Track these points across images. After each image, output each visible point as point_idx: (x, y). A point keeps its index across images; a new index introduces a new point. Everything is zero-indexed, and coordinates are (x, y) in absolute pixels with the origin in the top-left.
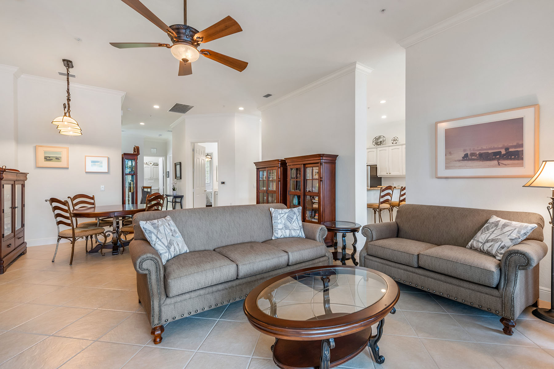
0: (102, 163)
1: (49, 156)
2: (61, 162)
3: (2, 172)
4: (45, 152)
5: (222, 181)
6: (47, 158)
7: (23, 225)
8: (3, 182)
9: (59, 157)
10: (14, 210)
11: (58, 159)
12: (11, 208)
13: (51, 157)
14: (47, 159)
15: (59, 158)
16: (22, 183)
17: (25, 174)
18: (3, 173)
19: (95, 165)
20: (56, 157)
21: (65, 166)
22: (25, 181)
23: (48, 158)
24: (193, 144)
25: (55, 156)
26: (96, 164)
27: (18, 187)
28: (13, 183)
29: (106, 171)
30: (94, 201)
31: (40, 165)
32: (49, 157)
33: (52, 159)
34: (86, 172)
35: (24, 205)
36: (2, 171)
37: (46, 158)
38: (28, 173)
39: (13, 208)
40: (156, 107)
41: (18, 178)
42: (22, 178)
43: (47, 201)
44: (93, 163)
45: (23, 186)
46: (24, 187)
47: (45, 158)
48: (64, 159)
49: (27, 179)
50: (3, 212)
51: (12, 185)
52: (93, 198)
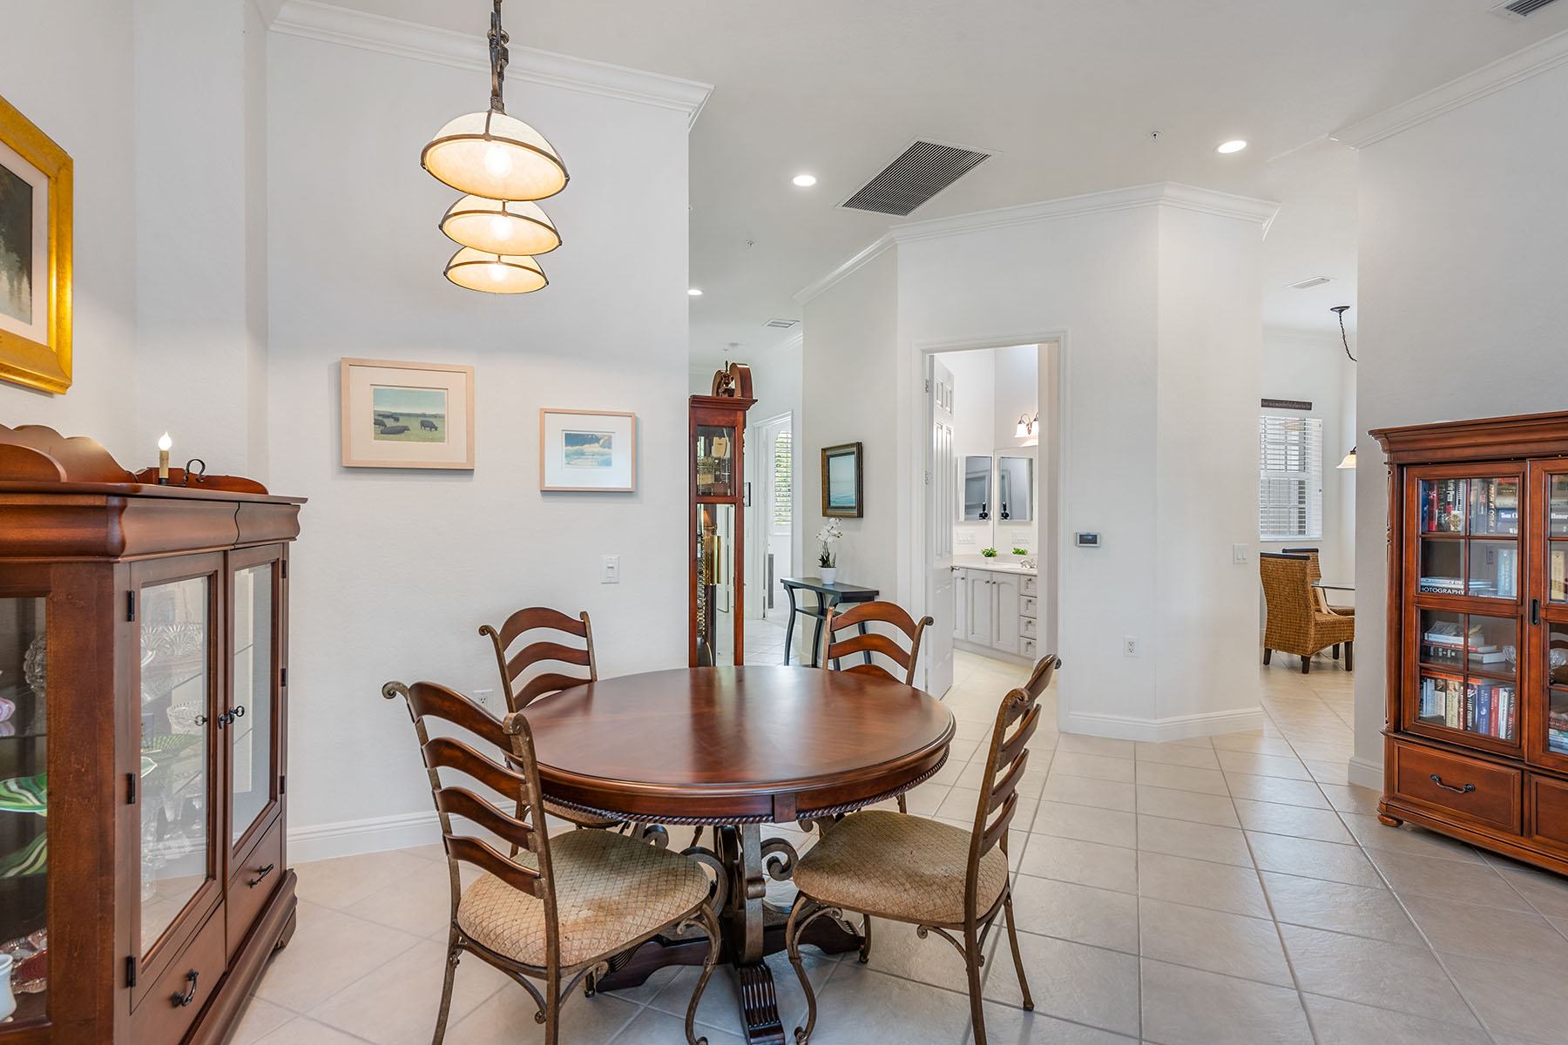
0: (609, 446)
1: (394, 410)
2: (442, 440)
3: (115, 501)
4: (379, 392)
5: (1084, 532)
6: (386, 421)
7: (278, 787)
8: (122, 576)
9: (435, 416)
10: (220, 732)
11: (433, 427)
12: (204, 720)
13: (401, 418)
14: (389, 426)
15: (436, 422)
16: (274, 553)
17: (289, 508)
18: (122, 509)
19: (582, 454)
20: (424, 415)
21: (460, 461)
22: (291, 543)
23: (390, 423)
24: (927, 356)
25: (419, 411)
26: (587, 448)
27: (248, 584)
28: (214, 563)
29: (625, 483)
30: (590, 644)
31: (358, 459)
32: (395, 417)
33: (405, 429)
34: (546, 493)
35: (284, 672)
36: (116, 495)
37: (384, 425)
38: (304, 500)
39: (218, 719)
40: (805, 180)
41: (246, 534)
42: (269, 530)
43: (389, 693)
44: (572, 445)
45: (280, 569)
46: (285, 575)
47: (377, 423)
48: (455, 426)
49: (297, 530)
50: (130, 796)
51: (212, 579)
52: (581, 628)
